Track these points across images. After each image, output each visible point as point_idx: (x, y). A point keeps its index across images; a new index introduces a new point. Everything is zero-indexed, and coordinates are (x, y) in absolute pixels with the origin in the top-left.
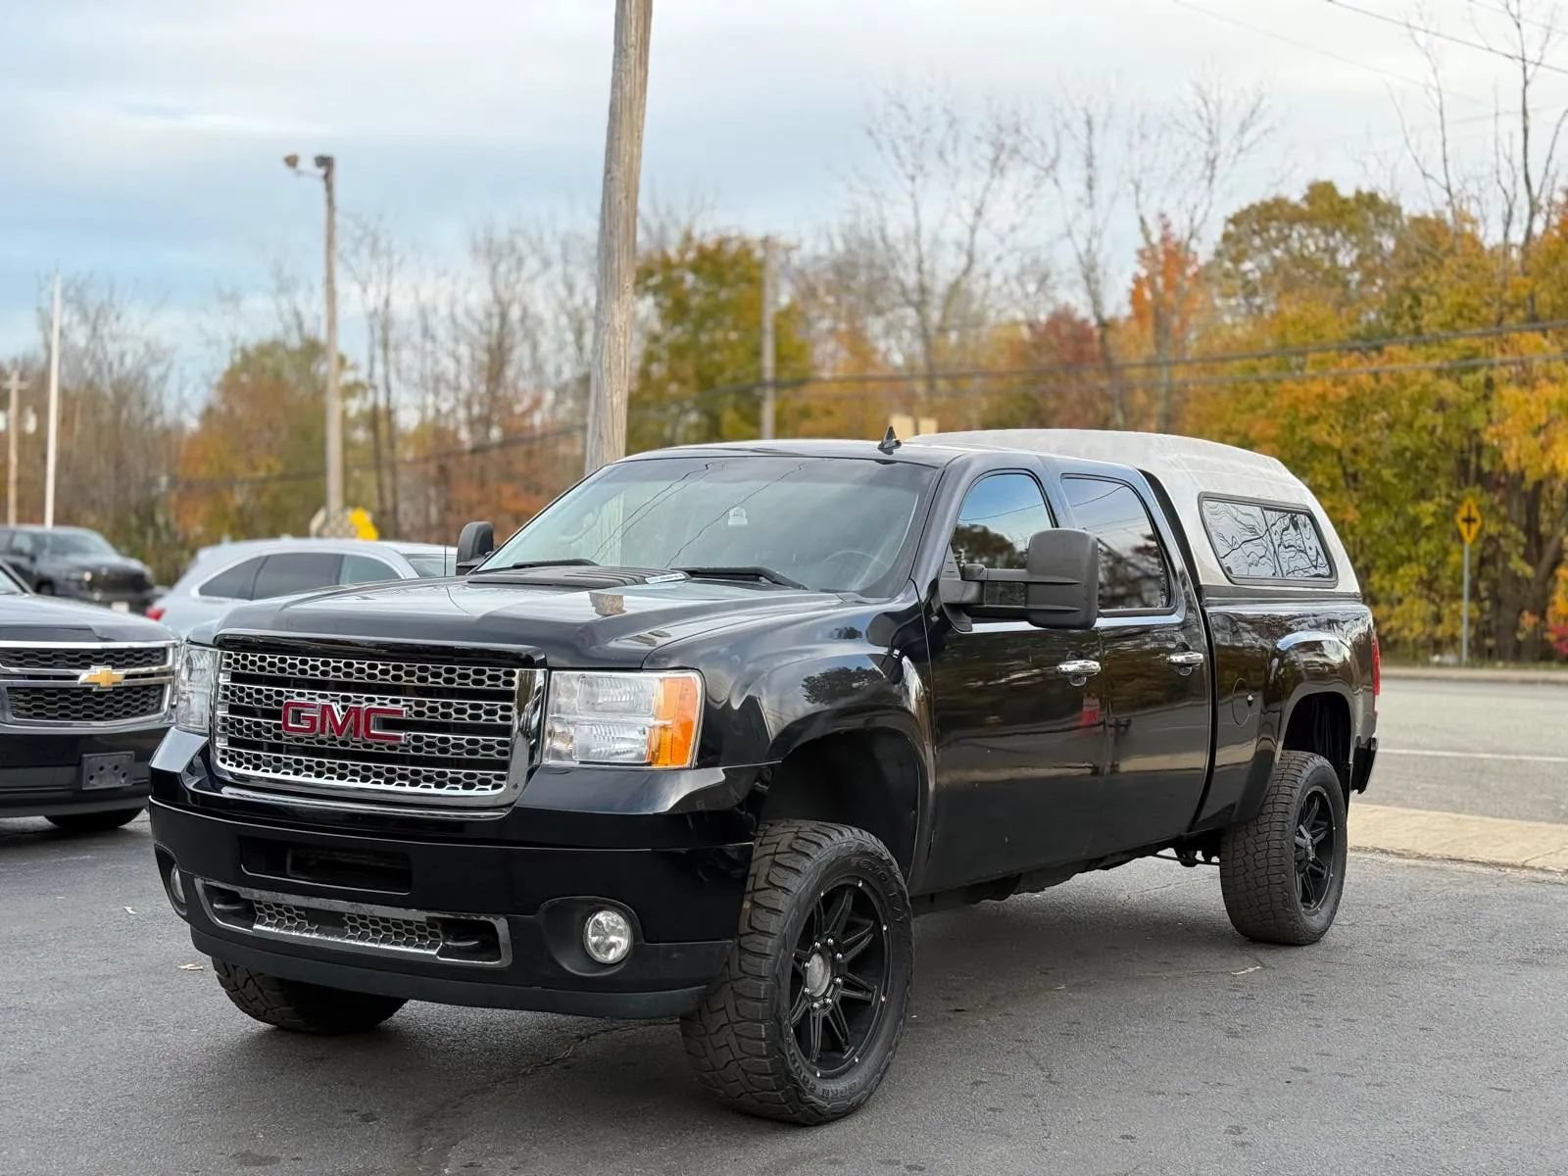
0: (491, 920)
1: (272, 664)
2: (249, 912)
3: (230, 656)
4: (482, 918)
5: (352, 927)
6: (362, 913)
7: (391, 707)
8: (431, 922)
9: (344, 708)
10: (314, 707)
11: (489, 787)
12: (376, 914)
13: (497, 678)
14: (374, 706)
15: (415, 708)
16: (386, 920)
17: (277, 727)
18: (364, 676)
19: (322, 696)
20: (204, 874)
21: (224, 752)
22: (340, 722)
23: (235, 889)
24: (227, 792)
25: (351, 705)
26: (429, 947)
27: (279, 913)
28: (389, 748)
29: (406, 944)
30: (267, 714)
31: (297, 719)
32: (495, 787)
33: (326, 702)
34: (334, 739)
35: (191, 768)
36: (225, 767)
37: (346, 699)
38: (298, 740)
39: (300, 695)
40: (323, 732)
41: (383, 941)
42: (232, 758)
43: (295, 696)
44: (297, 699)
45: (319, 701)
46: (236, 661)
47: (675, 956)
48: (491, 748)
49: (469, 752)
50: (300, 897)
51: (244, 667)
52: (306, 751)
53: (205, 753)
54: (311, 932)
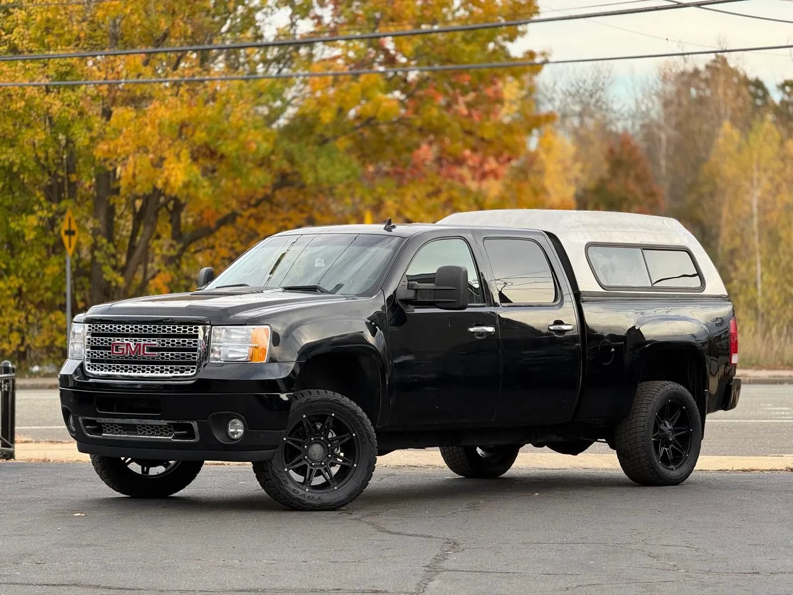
0: (191, 422)
1: (107, 328)
2: (99, 429)
3: (90, 326)
4: (188, 422)
5: (140, 431)
6: (143, 423)
7: (153, 343)
8: (169, 425)
9: (135, 344)
10: (124, 344)
11: (190, 372)
12: (149, 423)
13: (192, 330)
14: (146, 342)
15: (162, 343)
16: (152, 426)
17: (110, 353)
18: (142, 331)
19: (127, 340)
20: (82, 415)
21: (89, 365)
22: (133, 350)
23: (94, 419)
24: (91, 380)
25: (137, 343)
26: (169, 436)
27: (113, 428)
28: (152, 359)
29: (160, 435)
30: (106, 348)
31: (117, 350)
32: (192, 372)
33: (128, 342)
34: (131, 356)
35: (76, 373)
36: (89, 371)
37: (136, 340)
38: (118, 358)
39: (118, 340)
40: (127, 354)
41: (151, 435)
42: (92, 367)
43: (116, 340)
44: (117, 342)
45: (126, 342)
46: (93, 328)
47: (261, 435)
48: (190, 356)
49: (182, 358)
50: (120, 419)
51: (96, 330)
52: (121, 362)
53: (81, 366)
54: (124, 434)
